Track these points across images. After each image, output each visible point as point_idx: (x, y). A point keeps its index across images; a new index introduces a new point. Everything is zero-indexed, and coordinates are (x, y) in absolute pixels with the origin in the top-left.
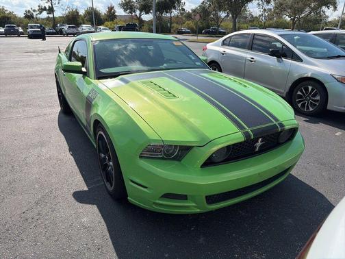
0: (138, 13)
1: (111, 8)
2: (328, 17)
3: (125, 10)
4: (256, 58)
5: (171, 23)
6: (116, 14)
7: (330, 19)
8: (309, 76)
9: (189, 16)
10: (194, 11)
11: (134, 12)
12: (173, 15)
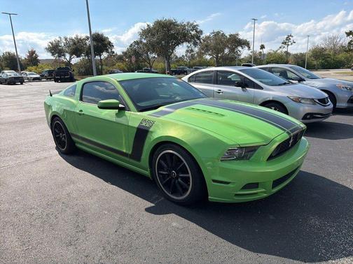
0: (68, 56)
1: (32, 53)
2: (239, 55)
3: (53, 54)
4: (223, 90)
5: (102, 65)
6: (39, 58)
7: (242, 57)
8: (271, 99)
9: (120, 58)
10: (125, 54)
11: (64, 55)
12: (102, 57)
